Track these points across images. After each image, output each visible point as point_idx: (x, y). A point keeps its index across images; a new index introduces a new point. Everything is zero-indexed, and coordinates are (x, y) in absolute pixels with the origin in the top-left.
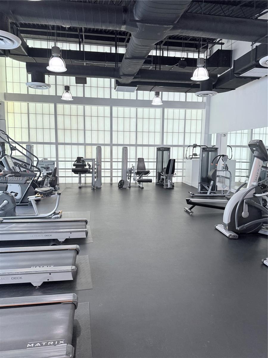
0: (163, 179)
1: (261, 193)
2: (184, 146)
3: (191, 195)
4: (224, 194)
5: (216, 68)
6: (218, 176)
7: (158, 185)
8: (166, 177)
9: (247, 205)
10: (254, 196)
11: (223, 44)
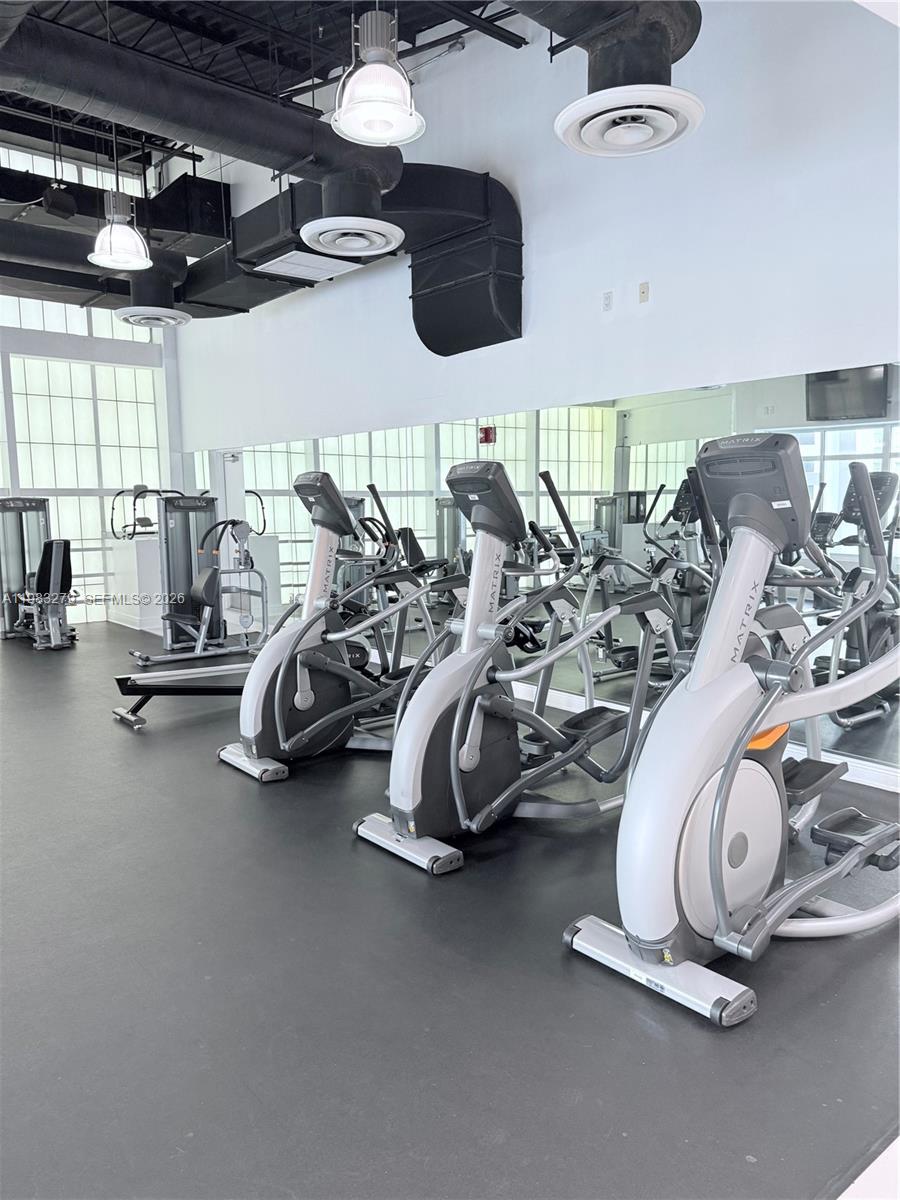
0: (29, 616)
1: (342, 630)
2: (100, 493)
3: (140, 663)
4: (248, 645)
5: (183, 233)
6: (227, 590)
7: (14, 638)
8: (40, 606)
9: (306, 670)
10: (324, 640)
11: (200, 161)
